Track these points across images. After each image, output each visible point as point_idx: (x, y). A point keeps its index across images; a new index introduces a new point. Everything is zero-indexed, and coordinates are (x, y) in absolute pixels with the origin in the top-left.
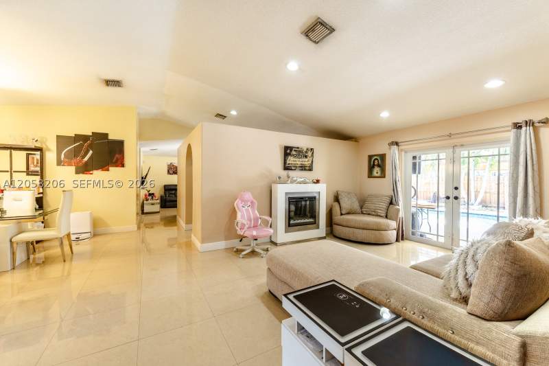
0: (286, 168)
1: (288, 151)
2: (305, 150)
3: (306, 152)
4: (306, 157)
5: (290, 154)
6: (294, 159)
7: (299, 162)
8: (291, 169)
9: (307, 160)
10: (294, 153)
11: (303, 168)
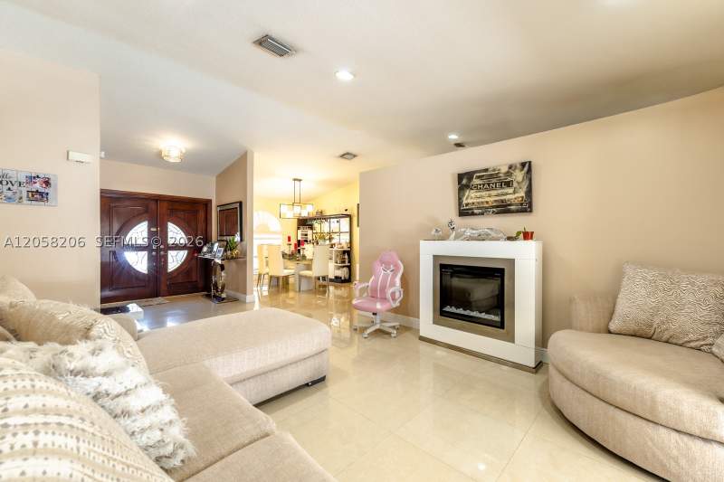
0: (464, 212)
1: (464, 182)
2: (504, 169)
3: (508, 174)
4: (508, 184)
5: (468, 186)
6: (478, 194)
7: (490, 197)
8: (473, 214)
9: (511, 190)
10: (476, 181)
11: (503, 208)
